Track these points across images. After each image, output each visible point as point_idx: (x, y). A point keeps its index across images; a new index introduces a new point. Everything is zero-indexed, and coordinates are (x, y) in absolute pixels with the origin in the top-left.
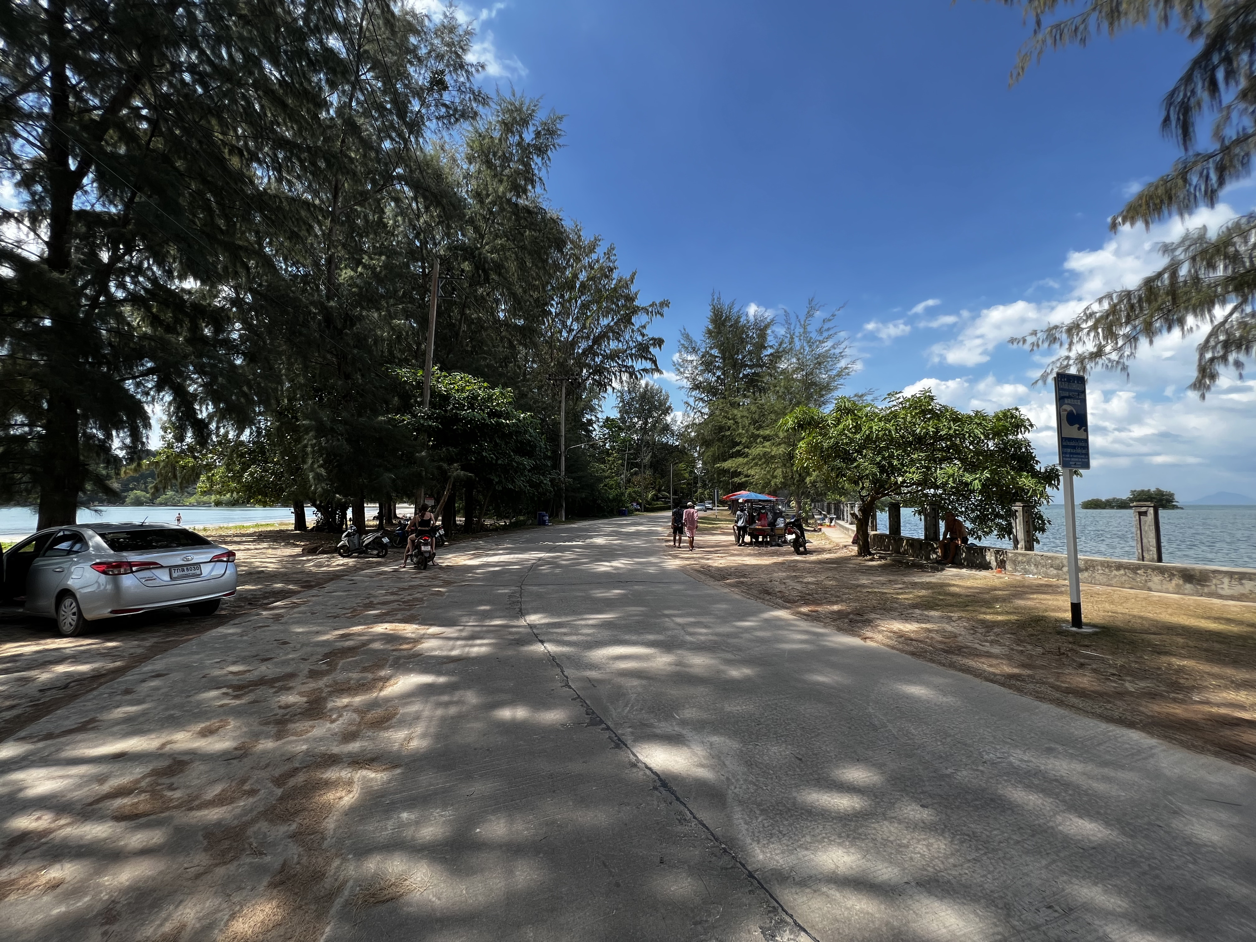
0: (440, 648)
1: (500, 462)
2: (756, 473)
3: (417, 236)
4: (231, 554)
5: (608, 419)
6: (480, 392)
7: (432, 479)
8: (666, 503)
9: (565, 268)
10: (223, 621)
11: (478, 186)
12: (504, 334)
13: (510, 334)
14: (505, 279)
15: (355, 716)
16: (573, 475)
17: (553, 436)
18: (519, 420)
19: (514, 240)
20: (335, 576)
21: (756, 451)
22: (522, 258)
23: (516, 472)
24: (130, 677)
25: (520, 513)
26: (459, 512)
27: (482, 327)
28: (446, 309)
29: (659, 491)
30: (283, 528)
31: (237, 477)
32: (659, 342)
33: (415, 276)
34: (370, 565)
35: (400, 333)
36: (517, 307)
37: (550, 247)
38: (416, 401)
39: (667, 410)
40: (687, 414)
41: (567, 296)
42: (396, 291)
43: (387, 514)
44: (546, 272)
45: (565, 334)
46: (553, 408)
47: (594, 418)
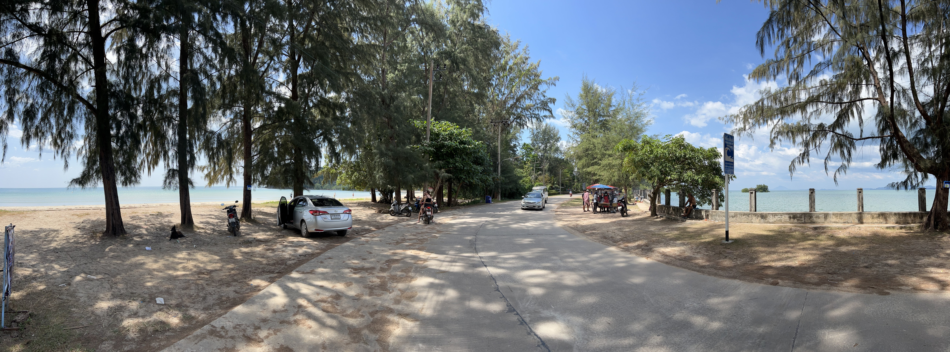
0: (436, 265)
1: (465, 168)
2: (605, 174)
3: (422, 50)
4: (350, 211)
5: (525, 144)
6: (455, 131)
7: (432, 178)
8: (557, 191)
9: (501, 59)
10: (348, 240)
11: (453, 16)
12: (467, 98)
13: (470, 98)
14: (468, 67)
15: (399, 292)
16: (505, 175)
17: (494, 155)
18: (475, 145)
19: (472, 45)
20: (388, 225)
21: (604, 162)
22: (476, 55)
23: (474, 174)
24: (322, 257)
25: (477, 196)
26: (445, 195)
27: (456, 95)
28: (437, 87)
29: (553, 184)
30: (367, 201)
31: (350, 178)
32: (553, 101)
33: (421, 72)
34: (403, 220)
35: (415, 102)
36: (474, 81)
37: (492, 47)
38: (423, 138)
39: (558, 140)
40: (568, 142)
41: (501, 75)
42: (413, 81)
43: (410, 196)
44: (490, 62)
45: (500, 96)
46: (494, 138)
47: (517, 144)
